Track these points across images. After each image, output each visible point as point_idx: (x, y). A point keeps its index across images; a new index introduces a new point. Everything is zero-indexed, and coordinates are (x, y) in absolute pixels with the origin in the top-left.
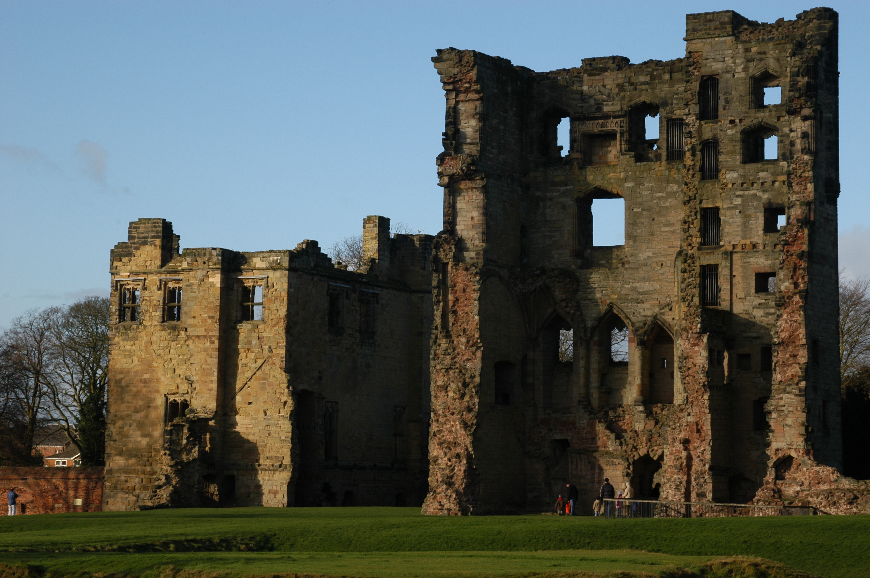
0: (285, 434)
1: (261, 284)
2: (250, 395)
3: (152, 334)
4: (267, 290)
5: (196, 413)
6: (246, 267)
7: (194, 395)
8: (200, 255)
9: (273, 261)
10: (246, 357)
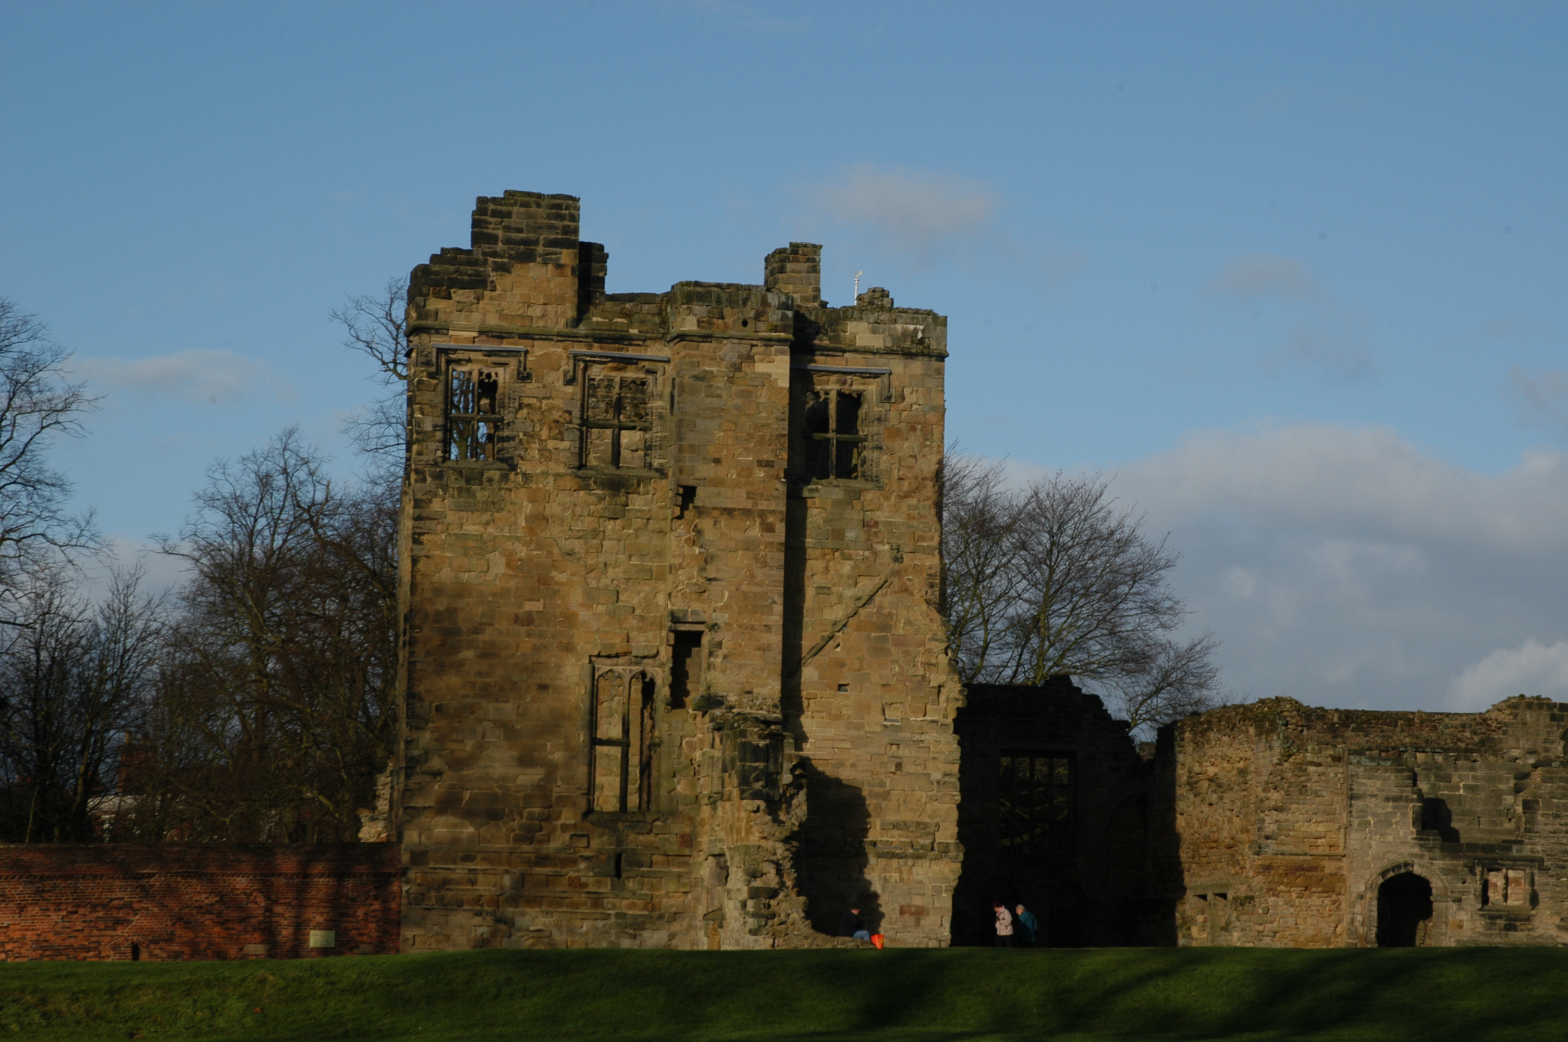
0: (941, 766)
1: (861, 387)
2: (842, 665)
3: (547, 498)
4: (887, 406)
5: (732, 707)
6: (826, 342)
7: (719, 660)
8: (732, 303)
9: (905, 334)
10: (827, 569)
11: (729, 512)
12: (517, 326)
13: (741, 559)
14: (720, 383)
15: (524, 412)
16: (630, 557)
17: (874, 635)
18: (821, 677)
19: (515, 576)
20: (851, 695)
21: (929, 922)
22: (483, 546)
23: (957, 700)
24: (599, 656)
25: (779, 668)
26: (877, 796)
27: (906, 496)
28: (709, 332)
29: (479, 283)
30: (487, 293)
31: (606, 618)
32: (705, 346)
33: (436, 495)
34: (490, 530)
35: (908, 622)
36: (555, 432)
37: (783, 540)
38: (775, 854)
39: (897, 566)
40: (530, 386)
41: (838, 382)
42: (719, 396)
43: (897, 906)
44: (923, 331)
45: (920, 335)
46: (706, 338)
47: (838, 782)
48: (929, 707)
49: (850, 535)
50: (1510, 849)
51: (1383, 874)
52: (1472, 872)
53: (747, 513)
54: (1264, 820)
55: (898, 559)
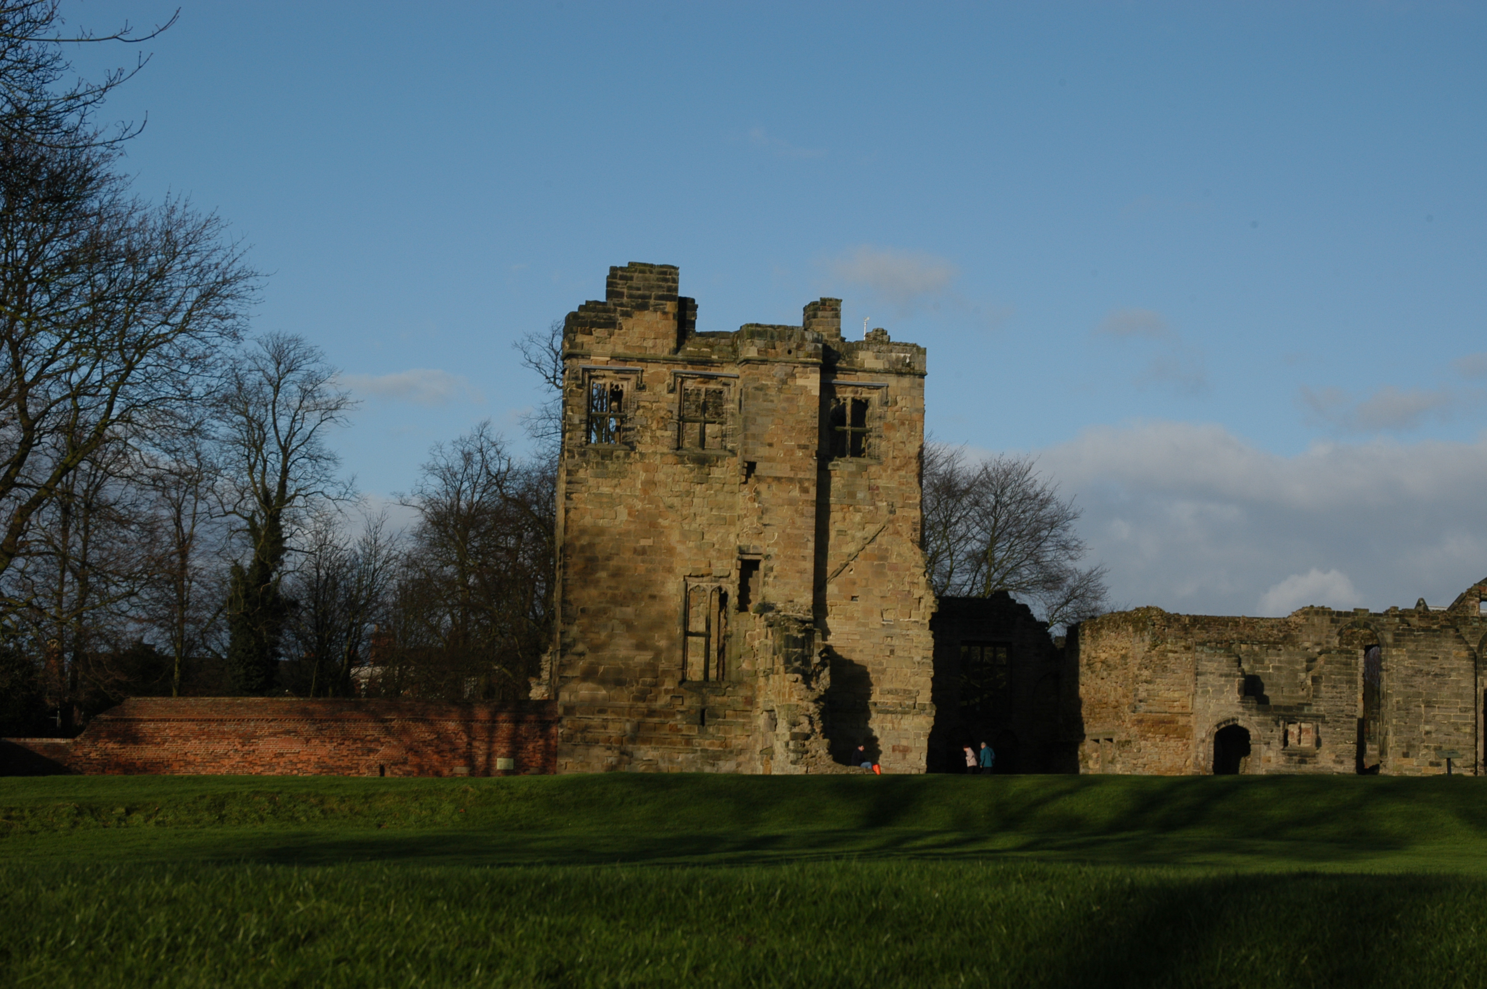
0: (921, 652)
1: (868, 396)
2: (854, 583)
3: (656, 469)
4: (885, 408)
5: (780, 611)
6: (844, 365)
7: (771, 579)
8: (781, 338)
9: (898, 359)
10: (844, 519)
11: (778, 479)
12: (636, 353)
13: (786, 511)
14: (773, 392)
15: (641, 411)
16: (711, 509)
17: (875, 563)
18: (840, 591)
19: (634, 522)
20: (860, 604)
21: (912, 756)
22: (612, 502)
23: (932, 607)
24: (690, 576)
25: (811, 585)
26: (877, 671)
27: (898, 469)
28: (764, 358)
29: (611, 324)
30: (616, 331)
31: (695, 551)
32: (762, 367)
33: (581, 467)
34: (618, 490)
35: (899, 555)
36: (662, 424)
37: (814, 498)
38: (808, 710)
39: (891, 516)
40: (645, 394)
41: (852, 392)
42: (772, 401)
43: (890, 746)
44: (910, 358)
45: (908, 361)
46: (763, 362)
47: (851, 662)
48: (913, 612)
49: (860, 495)
50: (1302, 709)
51: (1218, 726)
52: (1277, 724)
53: (790, 480)
54: (1138, 689)
55: (892, 512)
